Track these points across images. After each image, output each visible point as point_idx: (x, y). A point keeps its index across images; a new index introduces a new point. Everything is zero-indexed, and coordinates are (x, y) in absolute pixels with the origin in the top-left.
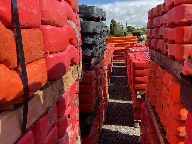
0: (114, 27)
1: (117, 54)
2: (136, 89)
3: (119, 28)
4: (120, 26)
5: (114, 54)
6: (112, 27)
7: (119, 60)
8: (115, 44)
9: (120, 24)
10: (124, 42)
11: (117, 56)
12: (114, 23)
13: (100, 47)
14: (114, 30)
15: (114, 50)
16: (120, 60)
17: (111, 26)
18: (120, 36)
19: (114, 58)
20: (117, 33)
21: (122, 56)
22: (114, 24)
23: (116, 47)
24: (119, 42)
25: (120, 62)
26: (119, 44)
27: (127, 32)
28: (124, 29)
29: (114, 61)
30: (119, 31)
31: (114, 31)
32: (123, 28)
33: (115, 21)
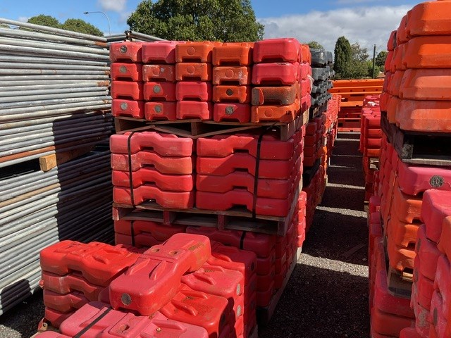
0: (344, 56)
1: (346, 117)
2: (368, 155)
3: (357, 57)
4: (359, 52)
5: (340, 115)
6: (339, 55)
7: (351, 129)
8: (343, 96)
9: (358, 47)
10: (364, 91)
11: (347, 121)
12: (344, 44)
13: (324, 96)
14: (343, 63)
15: (341, 107)
16: (353, 129)
17: (336, 52)
18: (357, 76)
19: (340, 125)
20: (350, 68)
21: (357, 121)
22: (344, 48)
23: (346, 100)
24: (351, 91)
25: (353, 133)
26: (352, 95)
27: (376, 67)
28: (368, 59)
29: (340, 129)
30: (356, 64)
31: (343, 65)
32: (366, 57)
33: (347, 41)
